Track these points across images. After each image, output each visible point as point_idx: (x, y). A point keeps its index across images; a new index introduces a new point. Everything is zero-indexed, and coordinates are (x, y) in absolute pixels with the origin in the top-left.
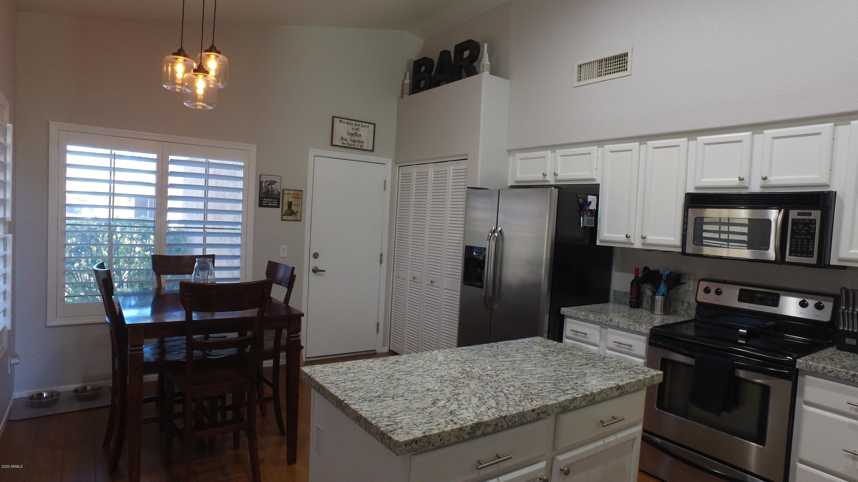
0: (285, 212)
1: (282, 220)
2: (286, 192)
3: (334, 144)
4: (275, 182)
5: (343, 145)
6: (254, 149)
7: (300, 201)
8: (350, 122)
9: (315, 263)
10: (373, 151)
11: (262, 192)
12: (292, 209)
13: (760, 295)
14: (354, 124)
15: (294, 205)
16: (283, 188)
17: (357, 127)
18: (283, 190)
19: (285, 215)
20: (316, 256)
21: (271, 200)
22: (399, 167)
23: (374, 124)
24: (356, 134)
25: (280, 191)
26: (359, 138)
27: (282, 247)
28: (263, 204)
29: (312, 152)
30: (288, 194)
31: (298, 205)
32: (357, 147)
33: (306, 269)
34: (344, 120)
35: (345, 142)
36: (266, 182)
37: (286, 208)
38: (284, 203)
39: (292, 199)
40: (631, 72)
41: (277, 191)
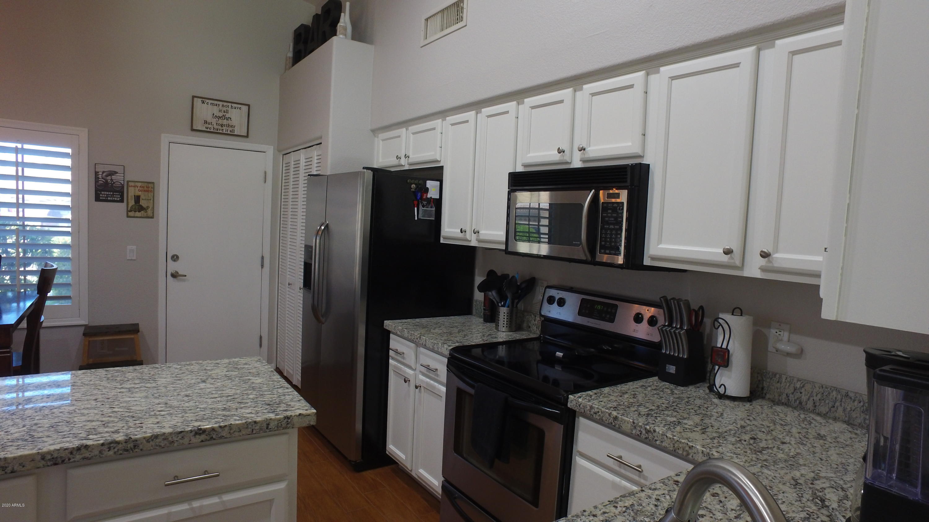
0: (131, 208)
1: (128, 216)
2: (130, 184)
3: (195, 128)
4: (116, 173)
5: (207, 130)
6: (84, 133)
7: (150, 195)
8: (216, 102)
9: (173, 267)
10: (247, 136)
11: (99, 184)
12: (141, 204)
13: (599, 307)
14: (221, 106)
15: (142, 199)
16: (127, 179)
17: (225, 109)
18: (128, 182)
19: (131, 211)
20: (175, 258)
21: (112, 193)
22: (283, 155)
23: (249, 106)
24: (223, 117)
25: (123, 184)
26: (229, 122)
27: (129, 247)
28: (101, 198)
29: (165, 138)
30: (135, 186)
31: (148, 200)
32: (226, 132)
33: (162, 273)
34: (207, 101)
35: (210, 126)
36: (103, 172)
37: (132, 203)
38: (129, 197)
39: (140, 192)
40: (467, 22)
41: (119, 183)
